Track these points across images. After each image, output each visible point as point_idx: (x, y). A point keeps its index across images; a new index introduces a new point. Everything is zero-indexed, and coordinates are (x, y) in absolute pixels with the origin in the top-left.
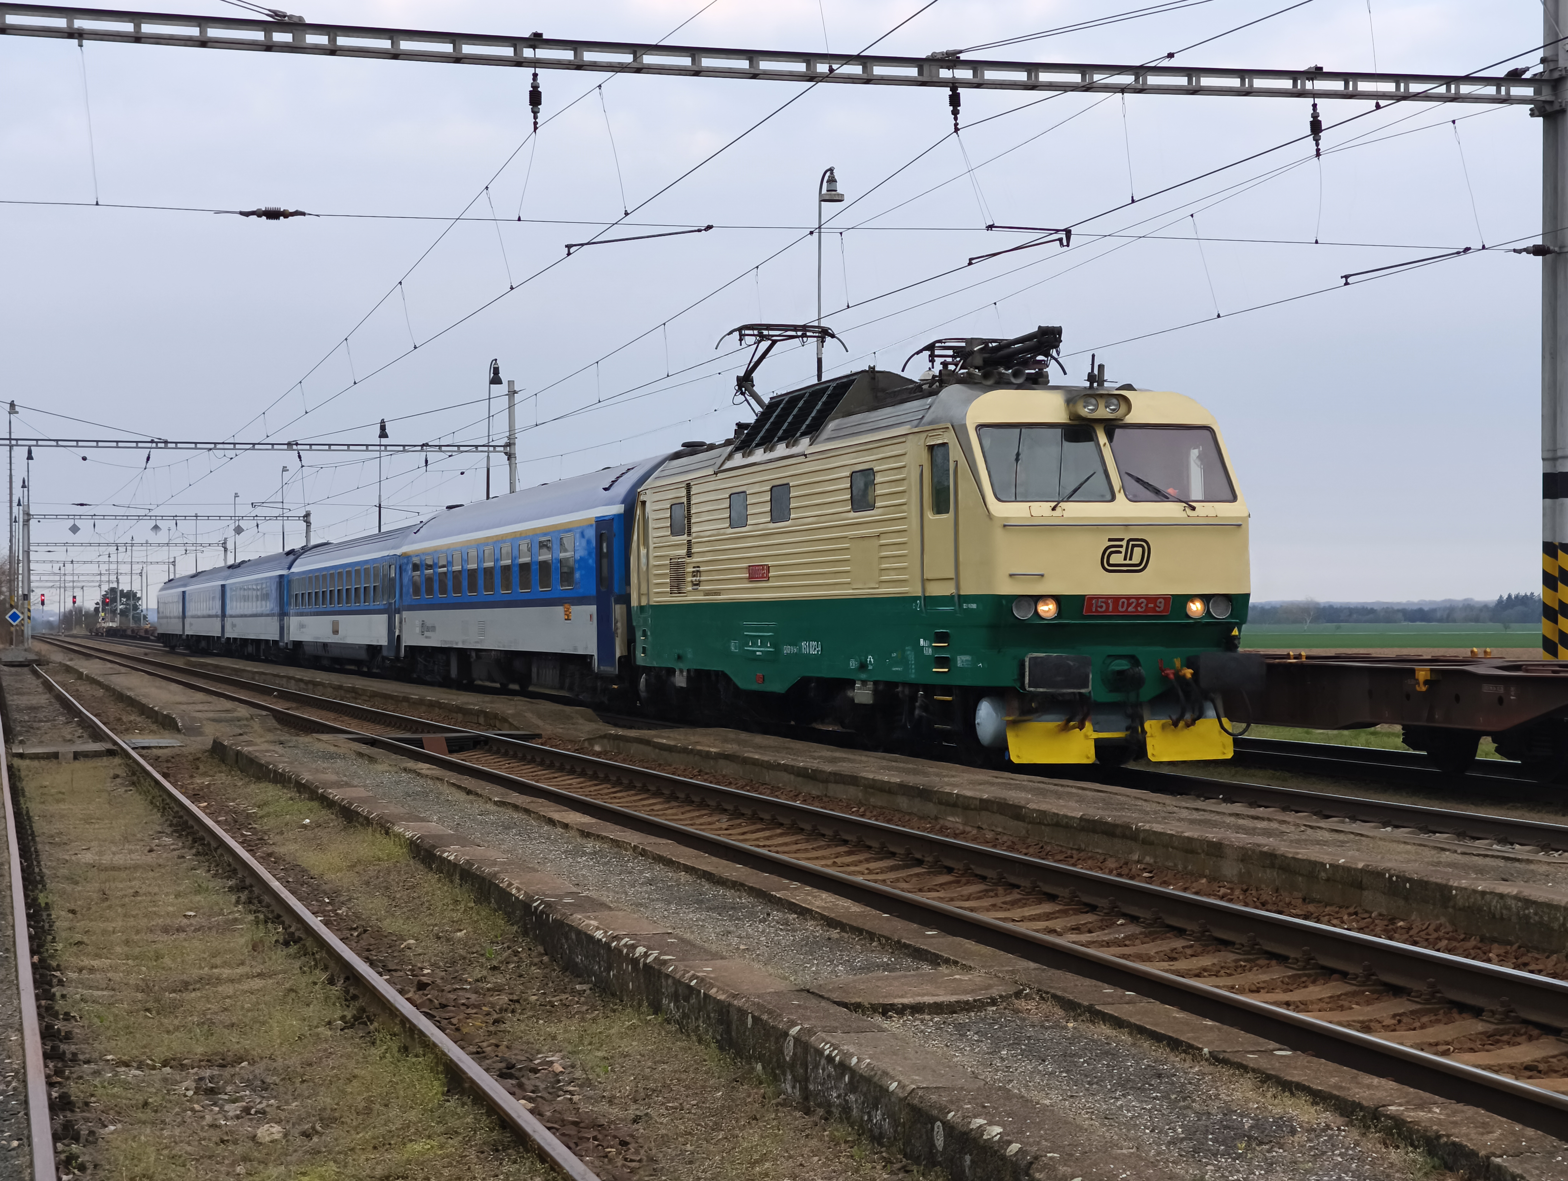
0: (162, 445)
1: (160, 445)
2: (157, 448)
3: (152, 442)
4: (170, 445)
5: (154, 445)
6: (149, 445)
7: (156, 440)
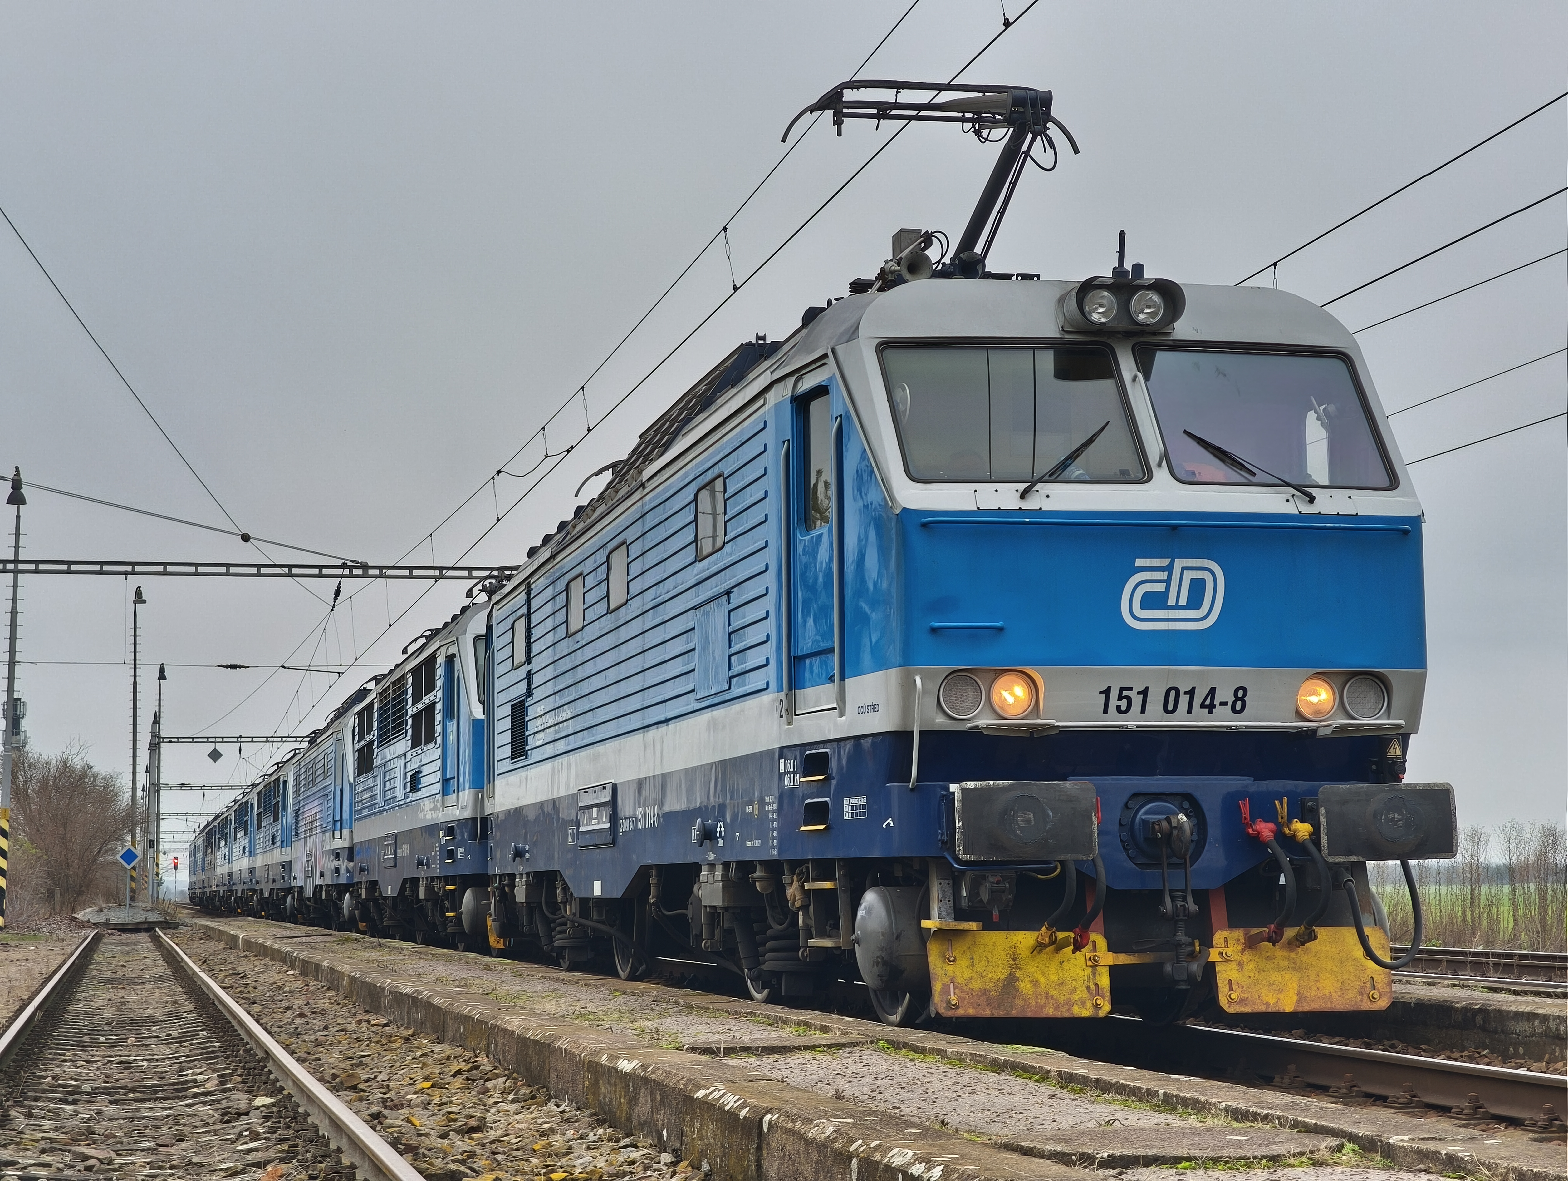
0: (360, 572)
1: (356, 572)
2: (351, 576)
3: (344, 566)
4: (371, 572)
5: (347, 572)
6: (339, 571)
7: (349, 564)
